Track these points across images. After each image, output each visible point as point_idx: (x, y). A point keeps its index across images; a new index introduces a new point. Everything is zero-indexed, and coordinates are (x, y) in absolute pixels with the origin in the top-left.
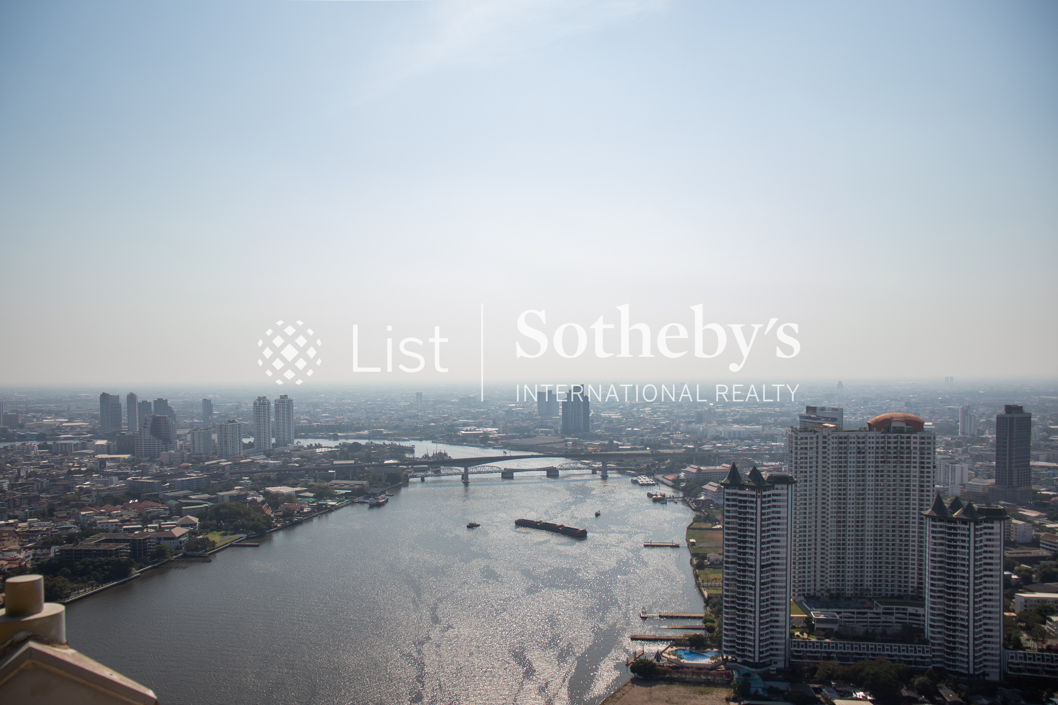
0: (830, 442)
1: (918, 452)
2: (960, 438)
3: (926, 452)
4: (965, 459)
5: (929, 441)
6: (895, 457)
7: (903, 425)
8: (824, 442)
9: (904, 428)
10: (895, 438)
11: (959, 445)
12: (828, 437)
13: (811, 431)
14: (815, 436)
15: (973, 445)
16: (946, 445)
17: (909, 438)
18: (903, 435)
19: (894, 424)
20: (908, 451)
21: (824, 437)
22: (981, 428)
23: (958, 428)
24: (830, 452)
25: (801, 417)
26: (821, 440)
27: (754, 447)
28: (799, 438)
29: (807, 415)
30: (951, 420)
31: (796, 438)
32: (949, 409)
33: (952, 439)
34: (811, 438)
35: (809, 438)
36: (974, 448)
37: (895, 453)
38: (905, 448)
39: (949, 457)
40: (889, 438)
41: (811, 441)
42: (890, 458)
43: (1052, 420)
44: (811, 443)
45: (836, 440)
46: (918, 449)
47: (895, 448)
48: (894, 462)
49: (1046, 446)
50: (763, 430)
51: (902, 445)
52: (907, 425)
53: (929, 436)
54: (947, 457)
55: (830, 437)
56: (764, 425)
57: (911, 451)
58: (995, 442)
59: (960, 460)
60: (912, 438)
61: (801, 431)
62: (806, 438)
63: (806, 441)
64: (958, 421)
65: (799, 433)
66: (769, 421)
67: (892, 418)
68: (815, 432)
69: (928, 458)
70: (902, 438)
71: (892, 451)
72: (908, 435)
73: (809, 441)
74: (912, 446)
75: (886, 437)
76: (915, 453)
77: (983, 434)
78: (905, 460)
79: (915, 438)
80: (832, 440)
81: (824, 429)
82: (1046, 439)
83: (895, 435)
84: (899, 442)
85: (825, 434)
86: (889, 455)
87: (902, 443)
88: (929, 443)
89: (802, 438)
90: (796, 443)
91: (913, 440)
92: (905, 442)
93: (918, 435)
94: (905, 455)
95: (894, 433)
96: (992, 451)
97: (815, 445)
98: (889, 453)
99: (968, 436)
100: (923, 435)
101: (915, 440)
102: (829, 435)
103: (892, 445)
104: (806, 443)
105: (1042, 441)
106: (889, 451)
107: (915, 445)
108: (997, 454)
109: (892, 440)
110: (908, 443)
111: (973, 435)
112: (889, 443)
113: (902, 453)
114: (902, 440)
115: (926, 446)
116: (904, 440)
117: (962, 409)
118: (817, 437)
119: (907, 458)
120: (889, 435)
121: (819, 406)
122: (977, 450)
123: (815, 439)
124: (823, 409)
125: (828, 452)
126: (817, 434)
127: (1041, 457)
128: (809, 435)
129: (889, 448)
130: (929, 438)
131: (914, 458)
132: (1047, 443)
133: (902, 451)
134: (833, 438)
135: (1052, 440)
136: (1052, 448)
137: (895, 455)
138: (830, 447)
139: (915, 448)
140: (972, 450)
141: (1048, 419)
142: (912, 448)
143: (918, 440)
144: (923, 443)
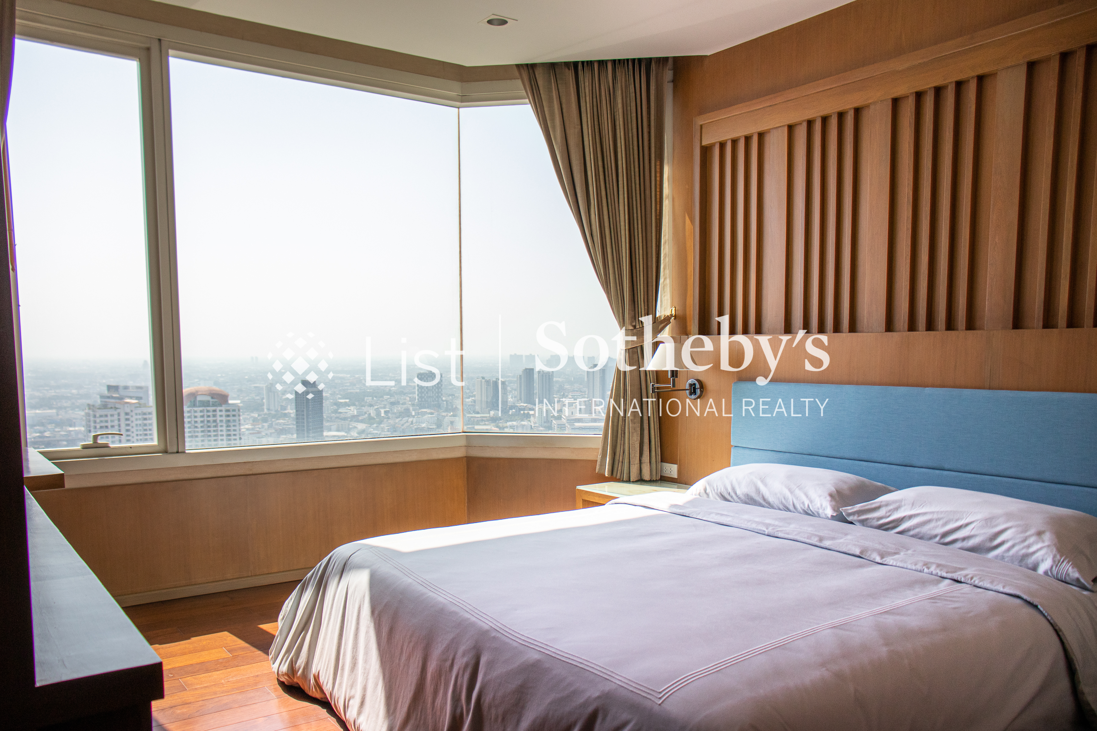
0: (133, 419)
1: (224, 425)
2: (265, 414)
3: (232, 424)
4: (271, 433)
5: (234, 413)
6: (202, 431)
7: (208, 398)
8: (127, 420)
9: (209, 401)
10: (201, 411)
11: (265, 420)
12: (131, 414)
13: (112, 408)
14: (115, 413)
15: (277, 419)
16: (254, 421)
17: (215, 411)
18: (209, 408)
19: (199, 398)
20: (215, 424)
21: (127, 414)
22: (283, 404)
23: (263, 405)
24: (134, 430)
25: (102, 397)
26: (123, 417)
27: (47, 434)
28: (98, 415)
29: (109, 395)
30: (258, 398)
31: (95, 416)
32: (255, 387)
33: (259, 415)
34: (112, 415)
35: (109, 416)
36: (279, 423)
37: (202, 427)
38: (211, 421)
39: (256, 432)
40: (195, 412)
41: (112, 418)
42: (198, 432)
43: (341, 395)
44: (112, 421)
45: (140, 417)
46: (224, 421)
47: (202, 422)
48: (203, 436)
49: (337, 418)
50: (58, 415)
51: (209, 419)
52: (212, 398)
53: (233, 408)
54: (255, 432)
55: (133, 414)
56: (59, 408)
57: (217, 424)
58: (295, 417)
59: (267, 434)
60: (218, 411)
61: (99, 409)
62: (106, 416)
63: (106, 419)
64: (263, 399)
65: (97, 410)
66: (65, 405)
67: (197, 392)
68: (116, 408)
69: (235, 430)
70: (208, 411)
71: (199, 425)
72: (214, 408)
73: (109, 418)
74: (219, 419)
75: (193, 411)
76: (221, 426)
77: (285, 409)
78: (213, 434)
79: (221, 411)
80: (135, 417)
81: (126, 405)
82: (336, 412)
83: (201, 409)
84: (205, 416)
85: (128, 410)
86: (196, 430)
87: (209, 416)
88: (234, 416)
89: (101, 416)
90: (95, 422)
91: (218, 413)
92: (211, 416)
93: (223, 408)
94: (212, 429)
95: (200, 406)
96: (294, 425)
97: (116, 423)
98: (196, 427)
99: (273, 412)
100: (228, 408)
101: (221, 413)
102: (132, 411)
103: (199, 419)
104: (107, 421)
105: (333, 413)
106: (196, 425)
107: (221, 418)
108: (297, 426)
109: (199, 414)
110: (214, 416)
111: (276, 411)
112: (196, 417)
113: (209, 427)
114: (209, 414)
115: (231, 418)
116: (211, 414)
117: (266, 386)
118: (119, 414)
119: (214, 431)
120: (196, 409)
121: (122, 384)
122: (280, 424)
123: (116, 417)
124: (126, 388)
125: (132, 430)
126: (118, 411)
127: (333, 427)
128: (109, 412)
129: (196, 422)
130: (234, 410)
131: (221, 431)
132: (338, 415)
133: (209, 424)
134: (136, 414)
135: (341, 413)
136: (341, 419)
137: (203, 429)
138: (134, 424)
139: (221, 421)
140: (277, 424)
141: (337, 394)
142: (218, 421)
143: (224, 413)
144: (228, 416)
